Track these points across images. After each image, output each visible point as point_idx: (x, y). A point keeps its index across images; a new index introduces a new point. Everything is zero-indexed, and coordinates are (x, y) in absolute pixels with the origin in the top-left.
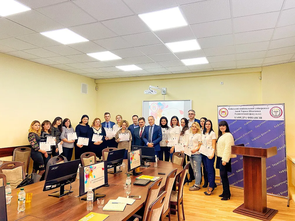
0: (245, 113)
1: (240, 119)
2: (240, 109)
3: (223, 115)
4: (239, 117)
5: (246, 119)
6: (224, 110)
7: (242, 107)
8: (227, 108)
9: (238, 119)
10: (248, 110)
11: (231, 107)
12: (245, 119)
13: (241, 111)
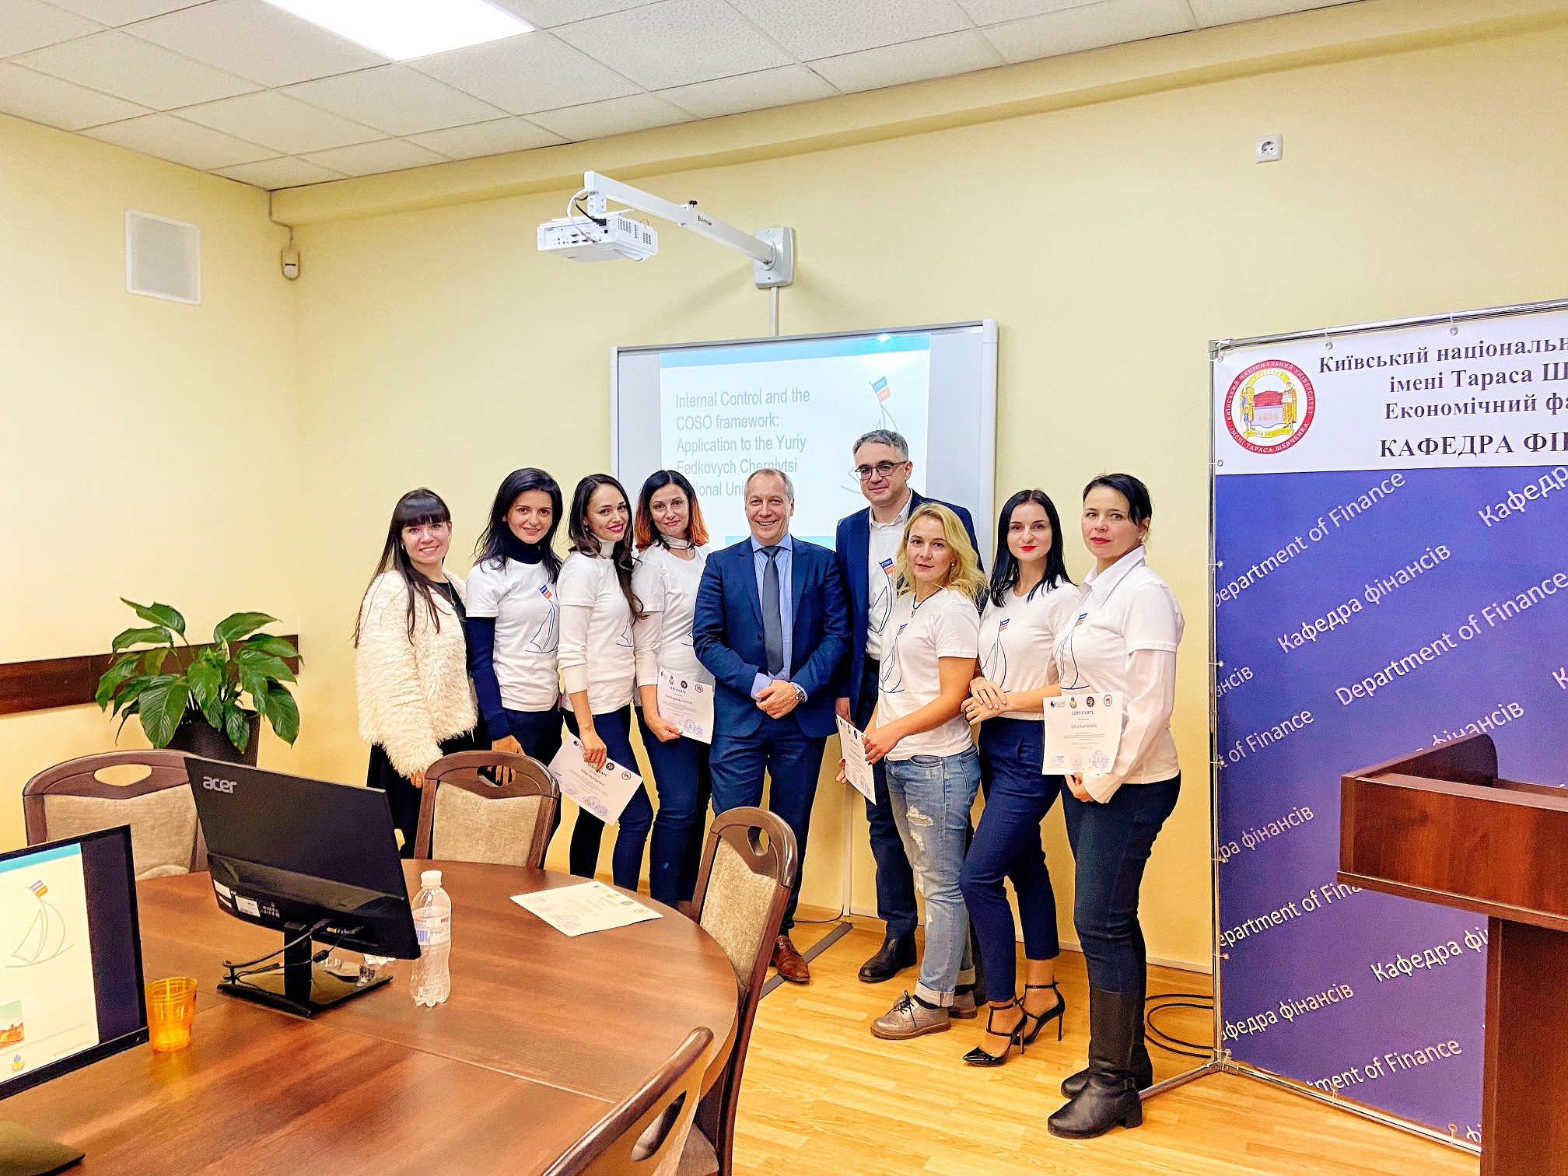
0: (1496, 392)
1: (1436, 460)
2: (1442, 355)
3: (1268, 428)
4: (1427, 447)
5: (1504, 460)
6: (1270, 381)
7: (1470, 335)
8: (1306, 356)
9: (1421, 461)
10: (1534, 362)
11: (1342, 349)
12: (1492, 458)
13: (1450, 380)
